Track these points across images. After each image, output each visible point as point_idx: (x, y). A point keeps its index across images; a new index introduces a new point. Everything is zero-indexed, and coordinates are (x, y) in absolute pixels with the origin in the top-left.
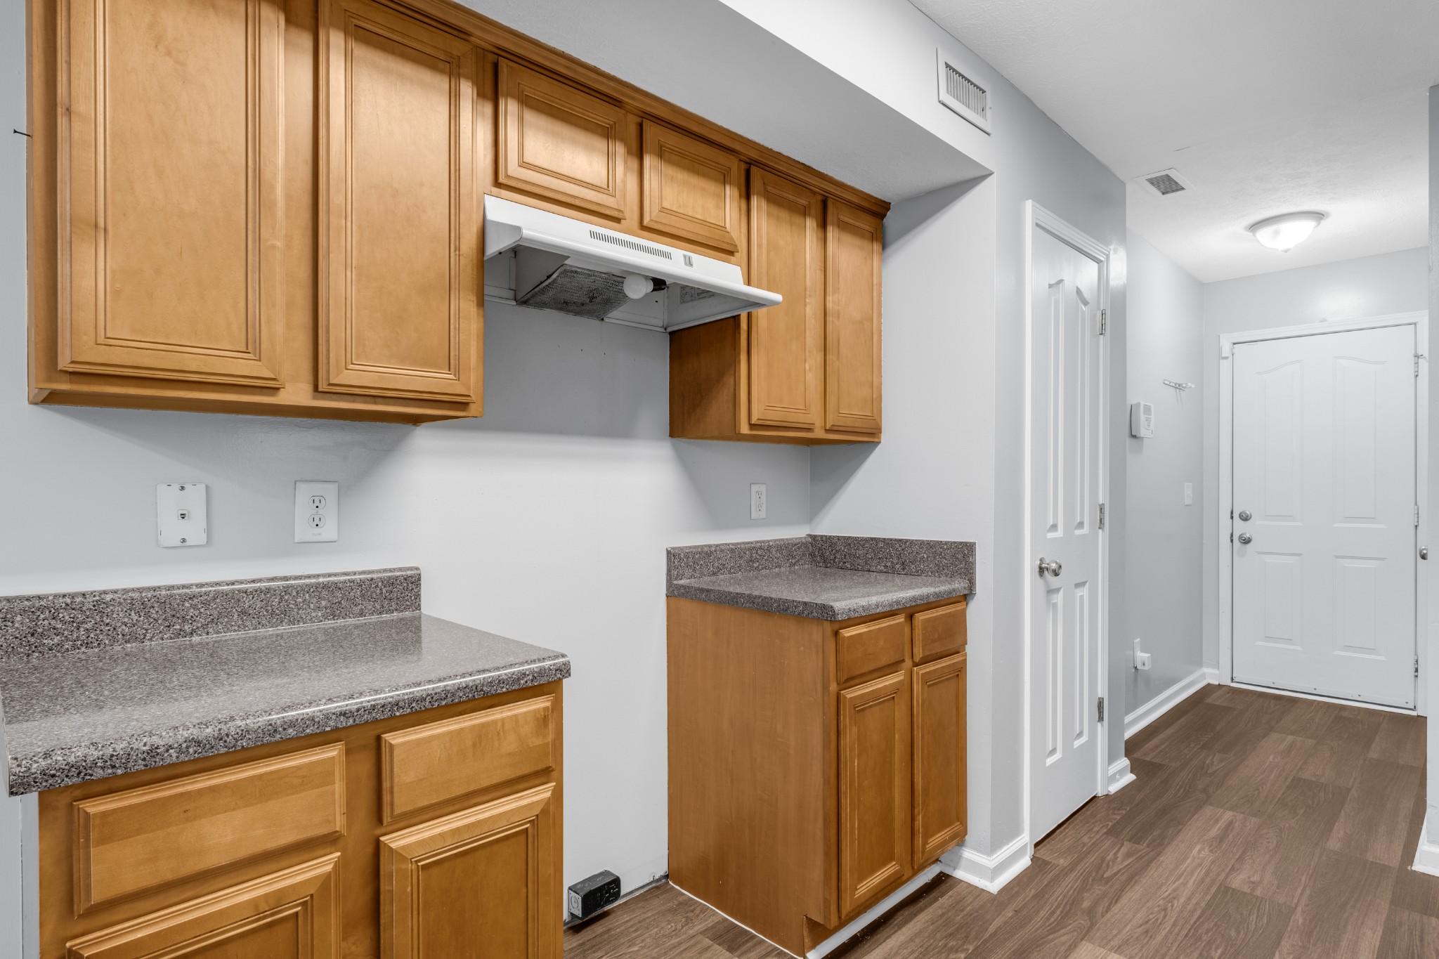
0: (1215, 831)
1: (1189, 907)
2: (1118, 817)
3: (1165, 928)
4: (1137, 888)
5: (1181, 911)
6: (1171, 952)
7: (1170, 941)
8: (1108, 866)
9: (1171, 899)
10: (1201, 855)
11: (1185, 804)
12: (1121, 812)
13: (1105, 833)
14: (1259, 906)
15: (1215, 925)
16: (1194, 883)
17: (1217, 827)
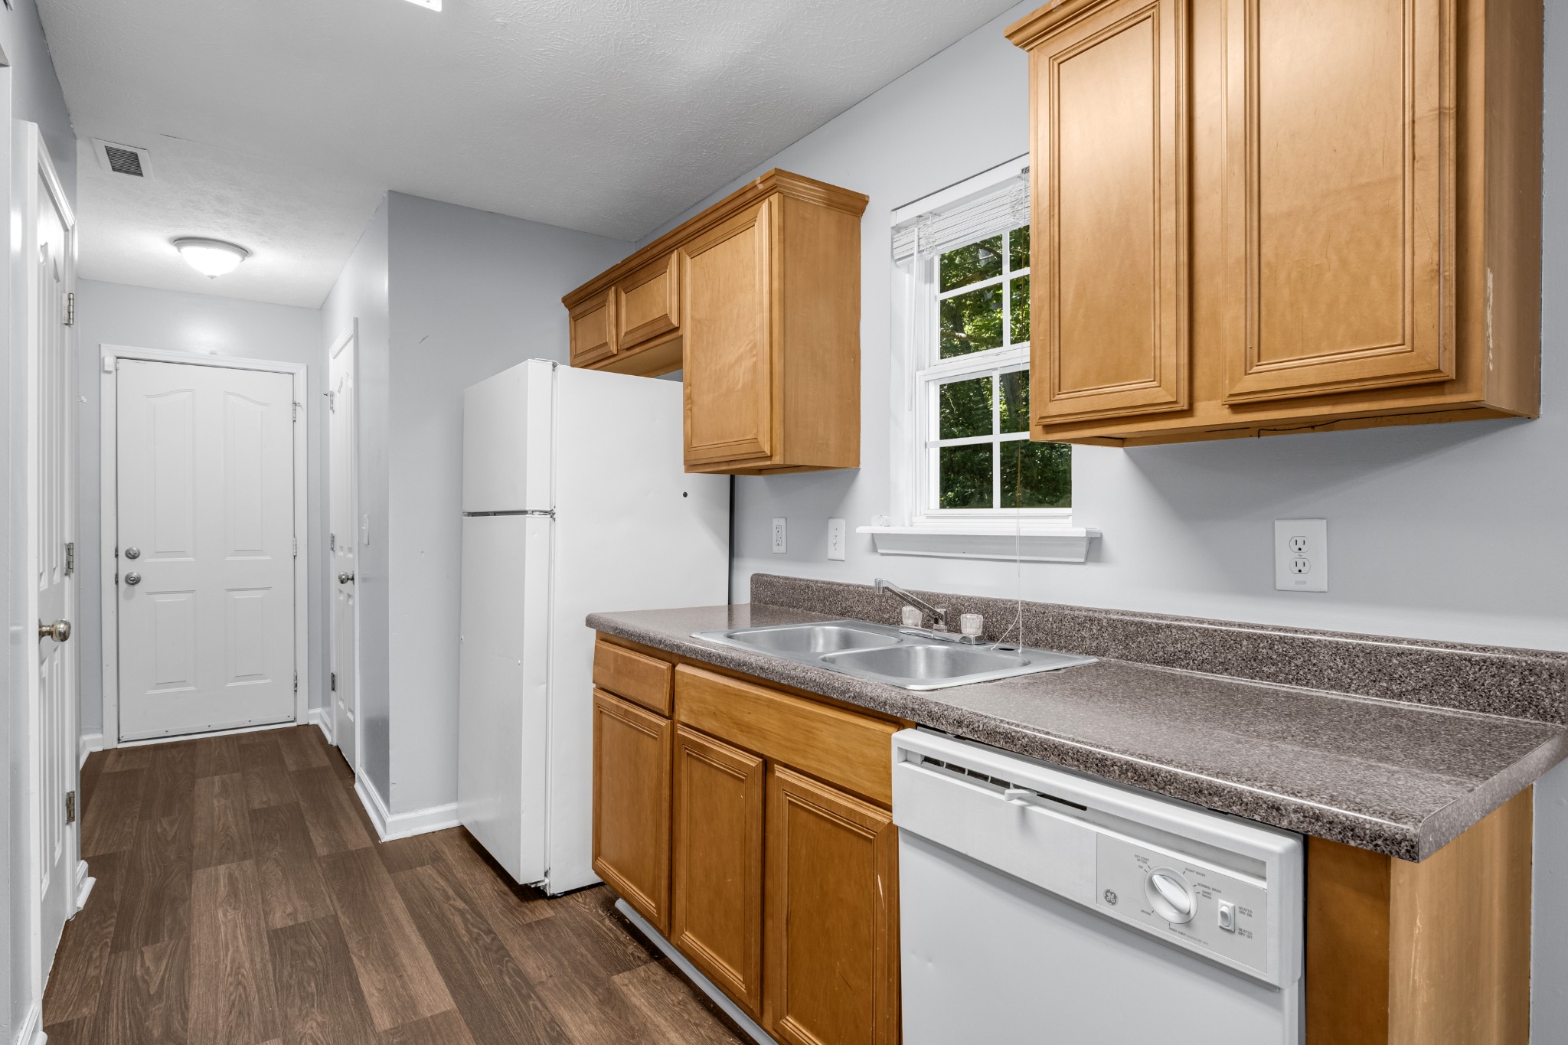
0: (223, 890)
1: (258, 966)
2: (112, 929)
3: (254, 999)
4: (196, 982)
5: (255, 975)
6: (277, 1014)
7: (268, 1006)
8: (145, 981)
9: (237, 969)
10: (229, 918)
11: (173, 880)
12: (109, 922)
13: (110, 954)
14: (311, 930)
15: (292, 967)
16: (244, 945)
17: (222, 885)
